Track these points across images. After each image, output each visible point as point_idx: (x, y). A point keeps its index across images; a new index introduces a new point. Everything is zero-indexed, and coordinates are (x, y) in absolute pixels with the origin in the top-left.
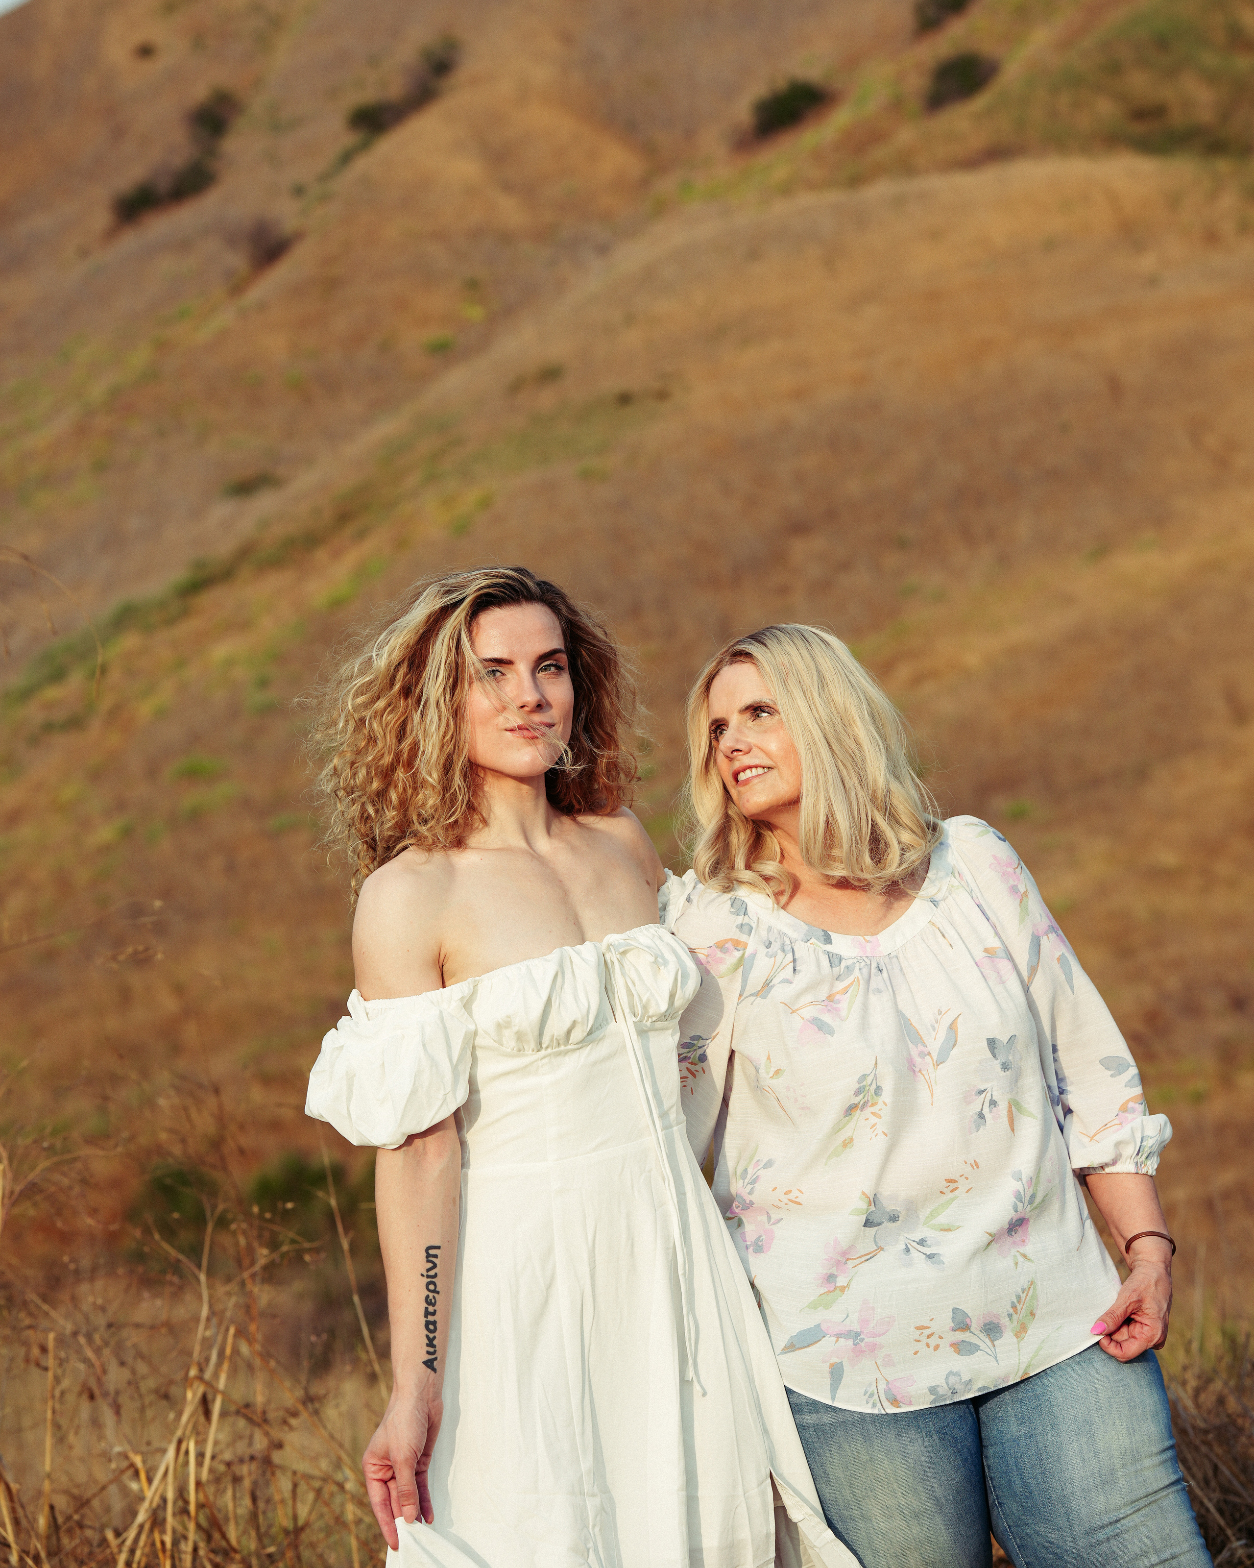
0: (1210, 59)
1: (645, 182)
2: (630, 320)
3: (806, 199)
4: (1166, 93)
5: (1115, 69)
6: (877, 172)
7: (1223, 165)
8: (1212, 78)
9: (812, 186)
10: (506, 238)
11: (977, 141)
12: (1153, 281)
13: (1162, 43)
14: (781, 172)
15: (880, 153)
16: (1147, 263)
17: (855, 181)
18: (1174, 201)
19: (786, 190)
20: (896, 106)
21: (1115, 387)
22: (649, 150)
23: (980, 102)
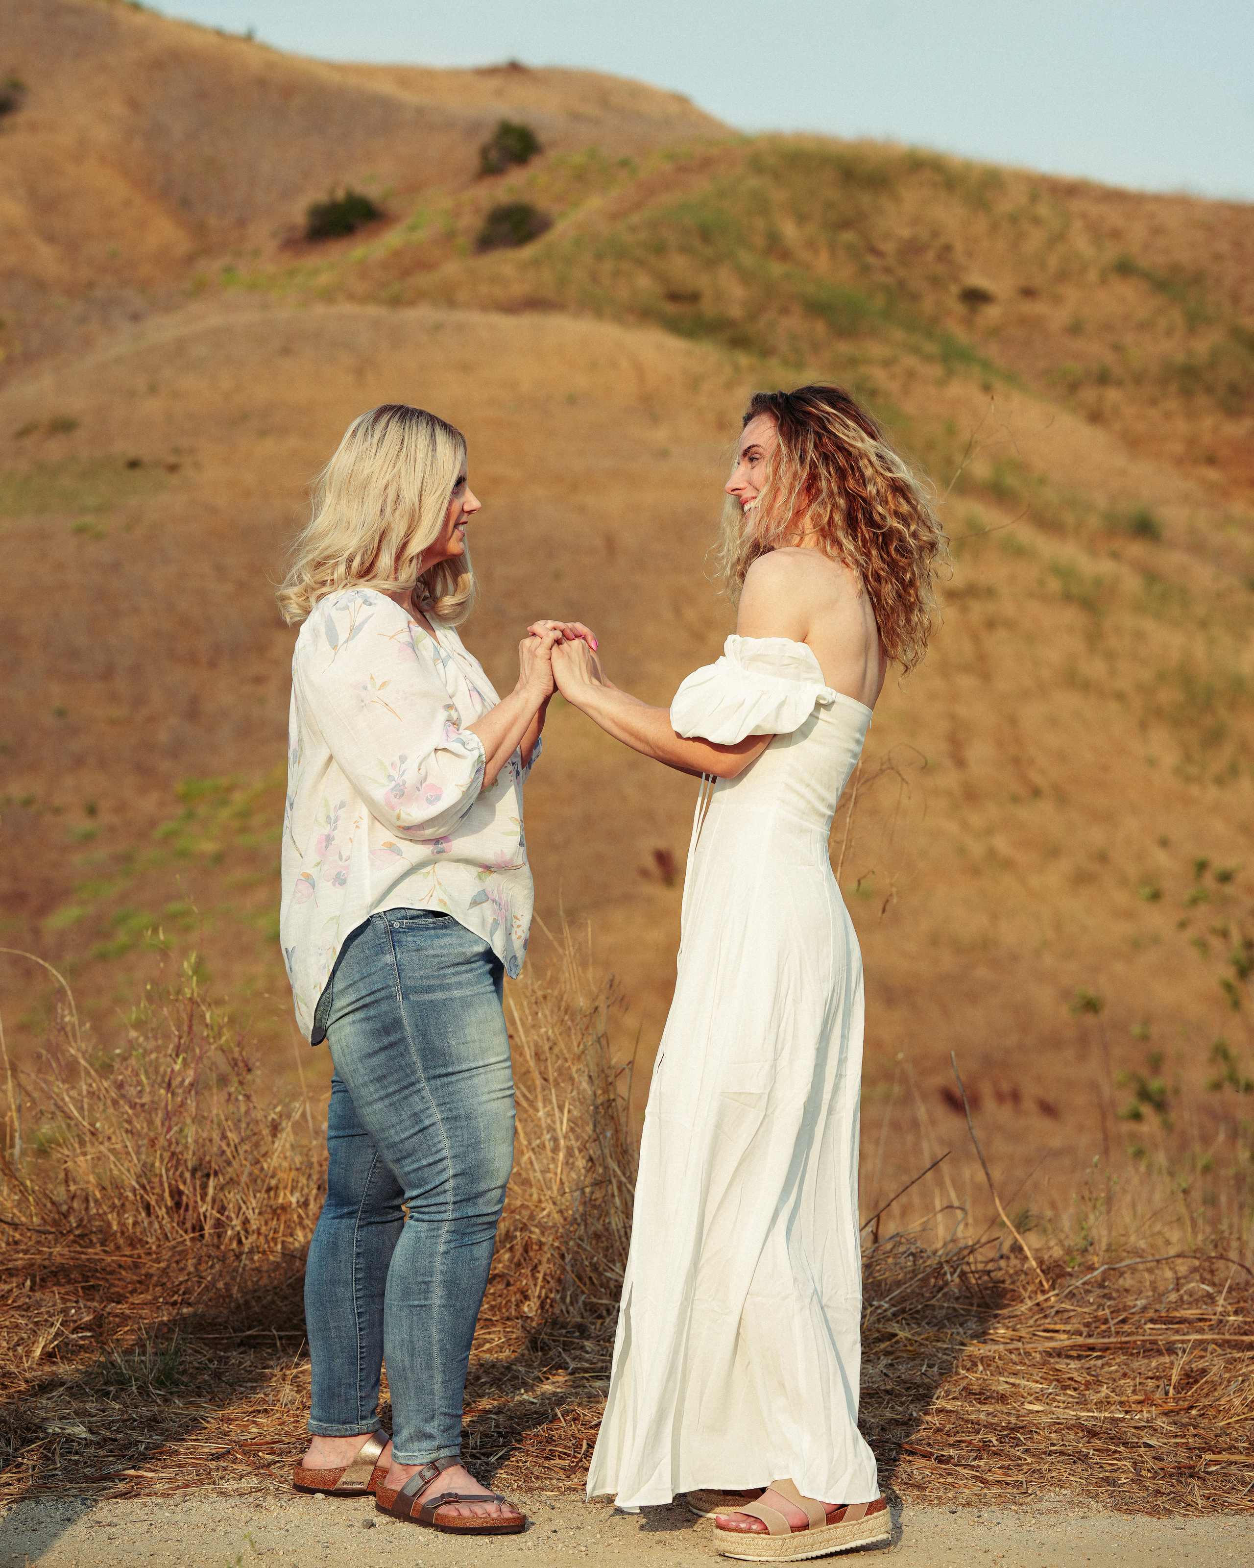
0: (747, 259)
1: (190, 259)
2: (153, 389)
3: (348, 308)
4: (702, 282)
5: (660, 249)
6: (419, 297)
7: (744, 359)
8: (746, 277)
9: (351, 297)
10: (40, 286)
11: (519, 289)
12: (664, 454)
13: (705, 235)
14: (325, 279)
15: (423, 280)
16: (660, 435)
17: (396, 302)
18: (694, 383)
19: (328, 296)
20: (449, 236)
21: (610, 543)
22: (199, 230)
23: (528, 252)
